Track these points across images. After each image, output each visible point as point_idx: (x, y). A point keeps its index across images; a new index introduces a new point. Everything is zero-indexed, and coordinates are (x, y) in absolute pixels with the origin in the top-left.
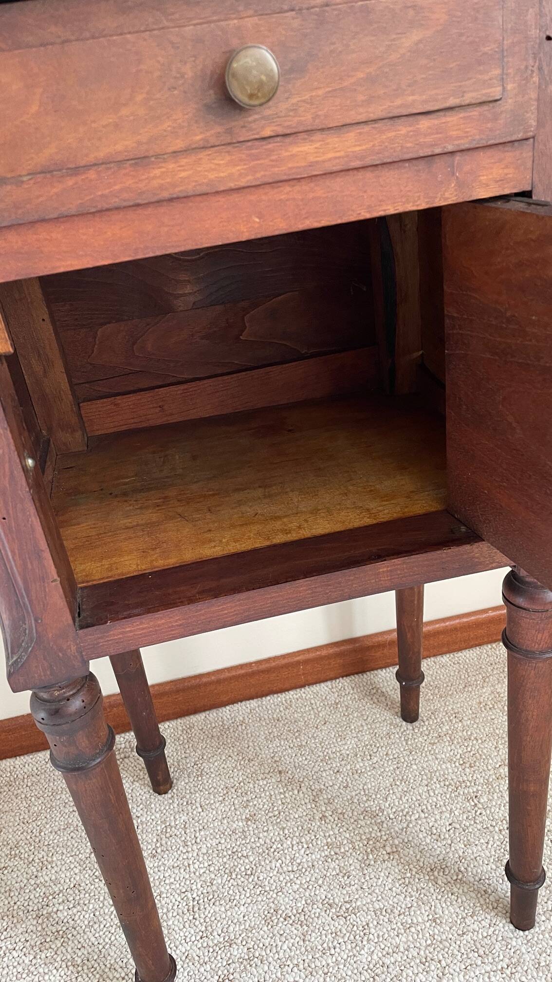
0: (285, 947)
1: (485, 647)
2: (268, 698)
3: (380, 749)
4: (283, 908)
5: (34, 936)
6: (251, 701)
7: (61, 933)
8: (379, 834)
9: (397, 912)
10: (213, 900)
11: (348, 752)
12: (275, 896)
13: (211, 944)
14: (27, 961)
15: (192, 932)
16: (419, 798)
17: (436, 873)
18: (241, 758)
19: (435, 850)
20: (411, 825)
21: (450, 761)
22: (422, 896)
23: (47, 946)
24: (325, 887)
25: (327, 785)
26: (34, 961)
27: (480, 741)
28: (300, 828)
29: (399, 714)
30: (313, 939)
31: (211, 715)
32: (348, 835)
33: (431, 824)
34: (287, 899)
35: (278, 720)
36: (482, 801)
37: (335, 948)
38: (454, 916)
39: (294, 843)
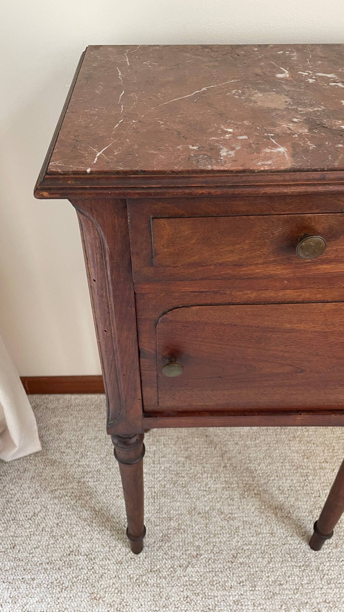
0: (196, 528)
4: (198, 508)
5: (76, 491)
7: (89, 493)
8: (252, 483)
9: (254, 525)
10: (164, 495)
11: (244, 434)
12: (195, 501)
13: (161, 517)
14: (72, 503)
15: (153, 508)
16: (276, 468)
17: (277, 511)
19: (280, 498)
20: (269, 482)
21: (297, 452)
22: (268, 520)
23: (82, 498)
24: (221, 503)
26: (76, 504)
27: (315, 445)
28: (213, 469)
30: (211, 527)
33: (280, 484)
34: (201, 504)
36: (309, 478)
37: (220, 534)
38: (282, 534)
39: (209, 476)
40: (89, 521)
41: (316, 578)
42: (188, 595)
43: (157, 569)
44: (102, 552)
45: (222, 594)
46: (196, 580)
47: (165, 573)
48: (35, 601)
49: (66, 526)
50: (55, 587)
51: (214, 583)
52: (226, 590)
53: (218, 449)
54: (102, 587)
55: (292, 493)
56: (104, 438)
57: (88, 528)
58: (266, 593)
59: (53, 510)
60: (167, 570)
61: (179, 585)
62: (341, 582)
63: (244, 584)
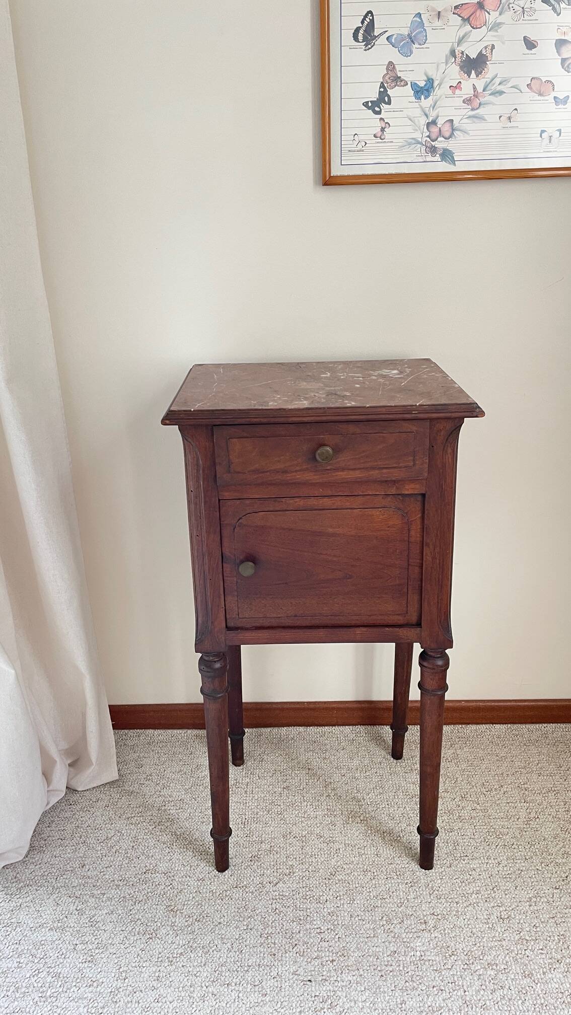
0: (291, 849)
1: (457, 726)
2: (311, 728)
3: (373, 769)
4: (294, 832)
5: (156, 818)
6: (300, 727)
7: (171, 819)
8: (358, 810)
9: (357, 847)
12: (291, 826)
13: (251, 840)
14: (151, 828)
15: (242, 833)
16: (388, 797)
17: (385, 834)
18: (287, 757)
19: (389, 824)
20: (379, 810)
22: (374, 843)
23: (162, 823)
24: (321, 828)
25: (335, 781)
26: (154, 829)
28: (314, 798)
29: (391, 754)
30: (307, 849)
31: (274, 730)
32: (340, 807)
33: (390, 812)
34: (297, 829)
35: (315, 742)
37: (318, 855)
38: (389, 855)
39: (308, 804)
40: (168, 844)
41: (425, 893)
42: (277, 907)
43: (243, 885)
44: (182, 871)
45: (315, 907)
46: (287, 894)
47: (253, 888)
48: (105, 913)
49: (143, 848)
50: (127, 901)
51: (308, 897)
52: (321, 904)
53: (321, 781)
54: (180, 900)
55: (404, 819)
56: (190, 771)
57: (167, 850)
58: (366, 906)
59: (128, 835)
60: (254, 885)
61: (268, 899)
62: (452, 897)
63: (342, 897)
